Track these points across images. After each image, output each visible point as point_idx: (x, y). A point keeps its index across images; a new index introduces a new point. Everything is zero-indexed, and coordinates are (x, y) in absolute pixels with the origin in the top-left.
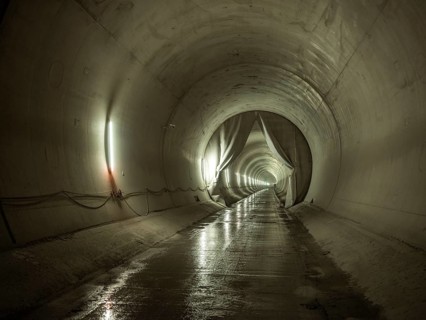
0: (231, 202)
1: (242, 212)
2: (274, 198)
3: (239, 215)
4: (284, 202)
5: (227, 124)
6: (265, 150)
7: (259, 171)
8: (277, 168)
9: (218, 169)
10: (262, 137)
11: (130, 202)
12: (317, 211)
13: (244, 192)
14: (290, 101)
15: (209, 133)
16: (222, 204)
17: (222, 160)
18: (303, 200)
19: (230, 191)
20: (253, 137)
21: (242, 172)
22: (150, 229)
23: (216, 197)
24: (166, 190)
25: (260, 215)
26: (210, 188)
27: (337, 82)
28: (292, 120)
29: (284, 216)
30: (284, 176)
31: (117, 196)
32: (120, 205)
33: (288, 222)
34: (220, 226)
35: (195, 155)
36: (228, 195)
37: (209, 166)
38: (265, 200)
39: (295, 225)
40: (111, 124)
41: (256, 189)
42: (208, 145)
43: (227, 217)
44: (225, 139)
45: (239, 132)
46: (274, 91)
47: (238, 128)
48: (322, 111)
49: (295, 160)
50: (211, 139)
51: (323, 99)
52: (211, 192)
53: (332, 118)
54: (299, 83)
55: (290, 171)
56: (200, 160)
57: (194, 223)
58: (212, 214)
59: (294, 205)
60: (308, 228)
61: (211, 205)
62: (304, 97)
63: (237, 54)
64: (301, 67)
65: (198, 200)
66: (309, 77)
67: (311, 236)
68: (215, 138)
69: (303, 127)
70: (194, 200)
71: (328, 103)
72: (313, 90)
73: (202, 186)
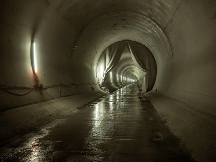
0: (112, 90)
2: (137, 88)
4: (141, 90)
5: (110, 47)
6: (131, 63)
7: (129, 74)
8: (138, 73)
9: (105, 73)
12: (159, 96)
13: (120, 85)
14: (144, 34)
15: (99, 53)
16: (107, 92)
17: (107, 67)
18: (151, 89)
19: (113, 84)
20: (124, 55)
23: (104, 88)
24: (73, 84)
25: (127, 98)
26: (101, 83)
28: (146, 45)
29: (140, 98)
33: (142, 102)
35: (92, 65)
36: (111, 86)
37: (100, 71)
39: (147, 104)
41: (128, 83)
42: (100, 59)
44: (109, 56)
45: (117, 52)
46: (136, 28)
47: (116, 50)
48: (163, 39)
49: (147, 67)
50: (101, 56)
51: (163, 31)
52: (101, 85)
53: (168, 43)
54: (149, 22)
55: (145, 74)
56: (95, 67)
57: (89, 103)
58: (100, 97)
59: (147, 92)
60: (153, 105)
61: (101, 92)
62: (153, 31)
63: (114, 5)
64: (150, 12)
65: (93, 89)
66: (155, 19)
67: (155, 111)
68: (103, 55)
69: (152, 49)
70: (91, 89)
71: (166, 34)
72: (157, 26)
73: (97, 82)
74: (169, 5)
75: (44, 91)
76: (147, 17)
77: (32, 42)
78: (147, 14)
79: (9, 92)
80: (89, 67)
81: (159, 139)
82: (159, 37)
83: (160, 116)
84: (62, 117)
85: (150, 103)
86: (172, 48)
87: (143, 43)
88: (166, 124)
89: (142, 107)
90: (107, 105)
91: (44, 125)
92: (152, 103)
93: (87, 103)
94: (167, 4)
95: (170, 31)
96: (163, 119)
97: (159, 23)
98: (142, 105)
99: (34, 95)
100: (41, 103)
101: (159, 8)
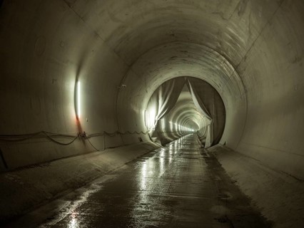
0: (165, 143)
1: (173, 150)
2: (197, 141)
3: (171, 152)
4: (204, 144)
5: (164, 85)
6: (191, 106)
7: (187, 120)
8: (200, 119)
9: (157, 119)
10: (189, 95)
11: (92, 140)
12: (228, 151)
13: (175, 135)
14: (211, 70)
15: (150, 92)
16: (158, 144)
17: (160, 112)
18: (218, 143)
19: (165, 135)
20: (182, 96)
21: (174, 121)
22: (105, 161)
23: (154, 139)
24: (118, 133)
25: (187, 153)
26: (151, 132)
27: (245, 58)
28: (212, 84)
29: (204, 154)
30: (205, 125)
31: (82, 136)
32: (84, 143)
33: (206, 159)
34: (157, 160)
35: (140, 108)
36: (164, 138)
37: (150, 116)
38: (190, 142)
39: (212, 161)
40: (79, 83)
41: (184, 133)
42: (150, 100)
43: (162, 153)
48: (234, 78)
49: (213, 113)
50: (152, 96)
51: (235, 69)
52: (151, 135)
54: (218, 57)
55: (210, 122)
56: (144, 112)
57: (138, 158)
58: (151, 151)
59: (211, 146)
60: (221, 163)
61: (151, 145)
64: (219, 45)
66: (225, 53)
68: (155, 95)
69: (220, 89)
71: (238, 73)
73: (145, 130)
77: (77, 80)
84: (111, 173)
85: (217, 160)
86: (246, 91)
87: (208, 81)
92: (219, 161)
95: (244, 70)
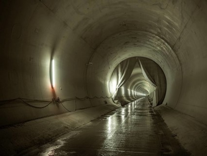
0: (124, 104)
2: (147, 102)
4: (152, 104)
5: (122, 63)
6: (142, 78)
7: (140, 88)
8: (149, 87)
9: (118, 87)
10: (140, 70)
12: (169, 110)
13: (132, 99)
14: (154, 51)
15: (112, 69)
16: (119, 105)
17: (119, 82)
18: (161, 103)
19: (125, 98)
20: (135, 71)
21: (131, 89)
23: (116, 101)
26: (113, 97)
28: (156, 61)
29: (151, 112)
30: (153, 91)
33: (153, 115)
35: (105, 80)
36: (122, 100)
37: (113, 86)
39: (157, 117)
42: (112, 75)
44: (121, 71)
45: (128, 68)
46: (146, 45)
47: (127, 66)
48: (172, 55)
49: (157, 82)
50: (114, 71)
51: (172, 48)
52: (114, 99)
53: (177, 59)
54: (159, 40)
55: (155, 88)
56: (108, 82)
57: (102, 116)
58: (113, 111)
59: (157, 106)
60: (164, 119)
61: (113, 106)
62: (162, 48)
63: (125, 25)
64: (159, 31)
65: (106, 103)
66: (164, 37)
67: (165, 124)
68: (116, 71)
69: (161, 65)
70: (104, 103)
71: (175, 51)
72: (166, 44)
73: (109, 96)
74: (177, 25)
75: (60, 104)
76: (156, 35)
77: (51, 59)
78: (156, 33)
79: (30, 105)
80: (103, 82)
81: (170, 153)
82: (168, 54)
83: (170, 130)
84: (77, 129)
85: (161, 117)
86: (181, 64)
87: (153, 59)
88: (177, 138)
89: (153, 121)
90: (119, 118)
91: (60, 136)
92: (162, 117)
93: (100, 116)
94: (175, 23)
95: (179, 48)
96: (173, 133)
97: (168, 41)
98: (153, 119)
99: (51, 107)
100: (58, 116)
101: (168, 27)
